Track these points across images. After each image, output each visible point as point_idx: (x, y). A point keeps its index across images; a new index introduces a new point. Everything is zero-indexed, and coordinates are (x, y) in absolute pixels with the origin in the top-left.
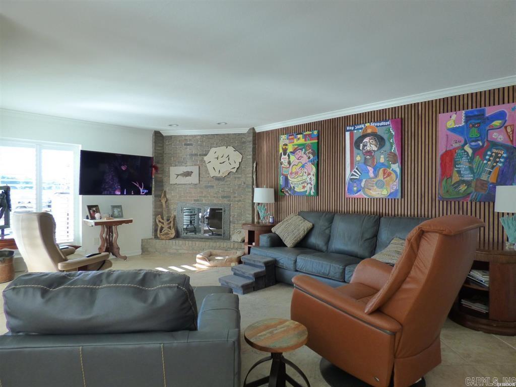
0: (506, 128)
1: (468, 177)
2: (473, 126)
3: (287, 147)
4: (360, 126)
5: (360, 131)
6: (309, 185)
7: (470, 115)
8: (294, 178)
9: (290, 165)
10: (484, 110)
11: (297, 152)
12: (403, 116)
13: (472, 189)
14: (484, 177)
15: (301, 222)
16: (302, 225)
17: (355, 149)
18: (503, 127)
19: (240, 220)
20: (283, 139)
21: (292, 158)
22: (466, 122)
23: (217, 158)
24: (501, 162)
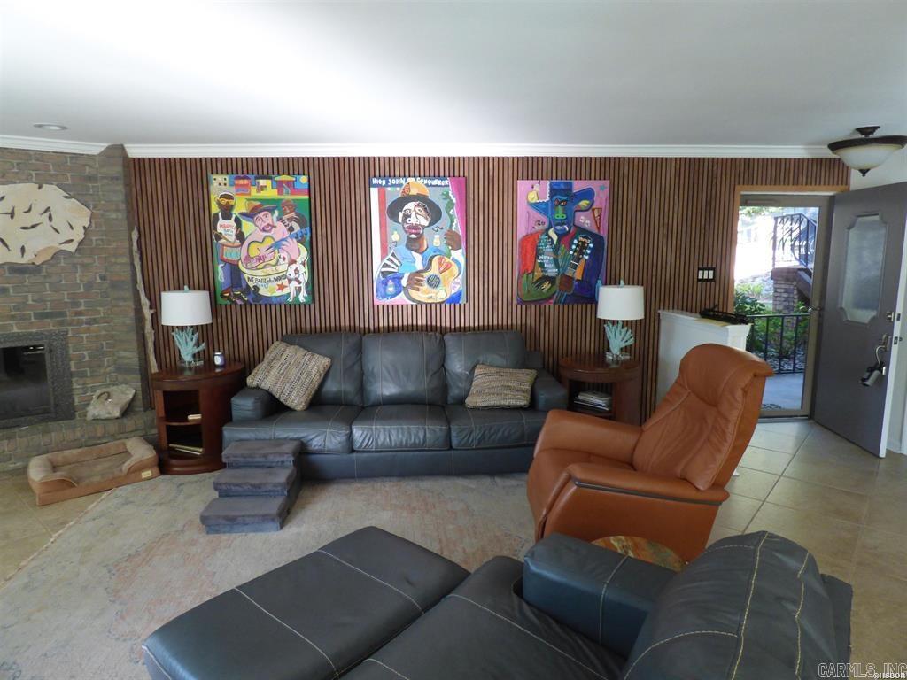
0: (593, 210)
1: (552, 271)
2: (559, 203)
3: (231, 202)
4: (398, 181)
5: (398, 189)
6: (294, 284)
7: (556, 187)
8: (255, 268)
9: (242, 243)
10: (571, 184)
11: (261, 215)
12: (466, 174)
13: (556, 288)
14: (569, 273)
15: (307, 357)
16: (313, 363)
17: (389, 221)
18: (590, 210)
19: (99, 366)
20: (219, 185)
21: (247, 227)
22: (551, 197)
23: (12, 214)
24: (587, 254)
